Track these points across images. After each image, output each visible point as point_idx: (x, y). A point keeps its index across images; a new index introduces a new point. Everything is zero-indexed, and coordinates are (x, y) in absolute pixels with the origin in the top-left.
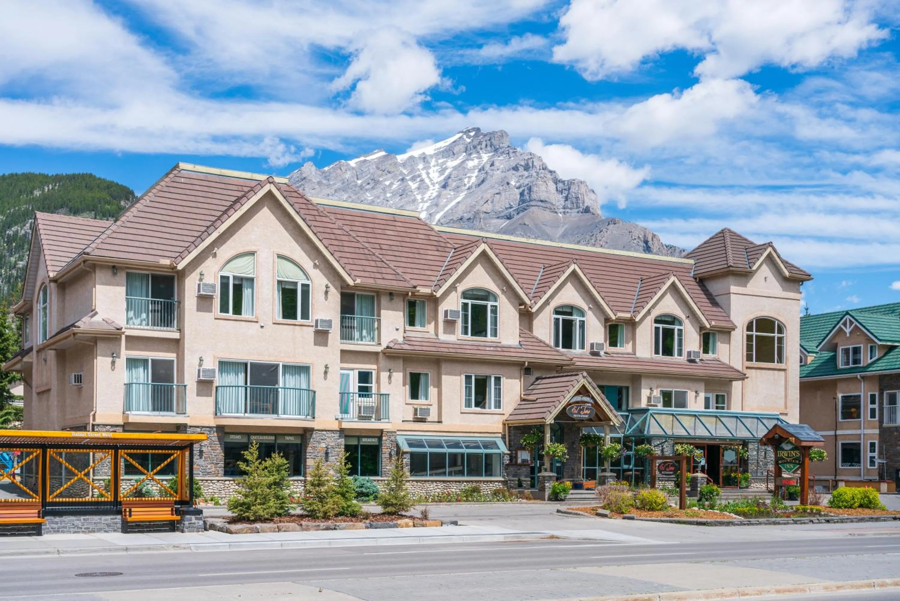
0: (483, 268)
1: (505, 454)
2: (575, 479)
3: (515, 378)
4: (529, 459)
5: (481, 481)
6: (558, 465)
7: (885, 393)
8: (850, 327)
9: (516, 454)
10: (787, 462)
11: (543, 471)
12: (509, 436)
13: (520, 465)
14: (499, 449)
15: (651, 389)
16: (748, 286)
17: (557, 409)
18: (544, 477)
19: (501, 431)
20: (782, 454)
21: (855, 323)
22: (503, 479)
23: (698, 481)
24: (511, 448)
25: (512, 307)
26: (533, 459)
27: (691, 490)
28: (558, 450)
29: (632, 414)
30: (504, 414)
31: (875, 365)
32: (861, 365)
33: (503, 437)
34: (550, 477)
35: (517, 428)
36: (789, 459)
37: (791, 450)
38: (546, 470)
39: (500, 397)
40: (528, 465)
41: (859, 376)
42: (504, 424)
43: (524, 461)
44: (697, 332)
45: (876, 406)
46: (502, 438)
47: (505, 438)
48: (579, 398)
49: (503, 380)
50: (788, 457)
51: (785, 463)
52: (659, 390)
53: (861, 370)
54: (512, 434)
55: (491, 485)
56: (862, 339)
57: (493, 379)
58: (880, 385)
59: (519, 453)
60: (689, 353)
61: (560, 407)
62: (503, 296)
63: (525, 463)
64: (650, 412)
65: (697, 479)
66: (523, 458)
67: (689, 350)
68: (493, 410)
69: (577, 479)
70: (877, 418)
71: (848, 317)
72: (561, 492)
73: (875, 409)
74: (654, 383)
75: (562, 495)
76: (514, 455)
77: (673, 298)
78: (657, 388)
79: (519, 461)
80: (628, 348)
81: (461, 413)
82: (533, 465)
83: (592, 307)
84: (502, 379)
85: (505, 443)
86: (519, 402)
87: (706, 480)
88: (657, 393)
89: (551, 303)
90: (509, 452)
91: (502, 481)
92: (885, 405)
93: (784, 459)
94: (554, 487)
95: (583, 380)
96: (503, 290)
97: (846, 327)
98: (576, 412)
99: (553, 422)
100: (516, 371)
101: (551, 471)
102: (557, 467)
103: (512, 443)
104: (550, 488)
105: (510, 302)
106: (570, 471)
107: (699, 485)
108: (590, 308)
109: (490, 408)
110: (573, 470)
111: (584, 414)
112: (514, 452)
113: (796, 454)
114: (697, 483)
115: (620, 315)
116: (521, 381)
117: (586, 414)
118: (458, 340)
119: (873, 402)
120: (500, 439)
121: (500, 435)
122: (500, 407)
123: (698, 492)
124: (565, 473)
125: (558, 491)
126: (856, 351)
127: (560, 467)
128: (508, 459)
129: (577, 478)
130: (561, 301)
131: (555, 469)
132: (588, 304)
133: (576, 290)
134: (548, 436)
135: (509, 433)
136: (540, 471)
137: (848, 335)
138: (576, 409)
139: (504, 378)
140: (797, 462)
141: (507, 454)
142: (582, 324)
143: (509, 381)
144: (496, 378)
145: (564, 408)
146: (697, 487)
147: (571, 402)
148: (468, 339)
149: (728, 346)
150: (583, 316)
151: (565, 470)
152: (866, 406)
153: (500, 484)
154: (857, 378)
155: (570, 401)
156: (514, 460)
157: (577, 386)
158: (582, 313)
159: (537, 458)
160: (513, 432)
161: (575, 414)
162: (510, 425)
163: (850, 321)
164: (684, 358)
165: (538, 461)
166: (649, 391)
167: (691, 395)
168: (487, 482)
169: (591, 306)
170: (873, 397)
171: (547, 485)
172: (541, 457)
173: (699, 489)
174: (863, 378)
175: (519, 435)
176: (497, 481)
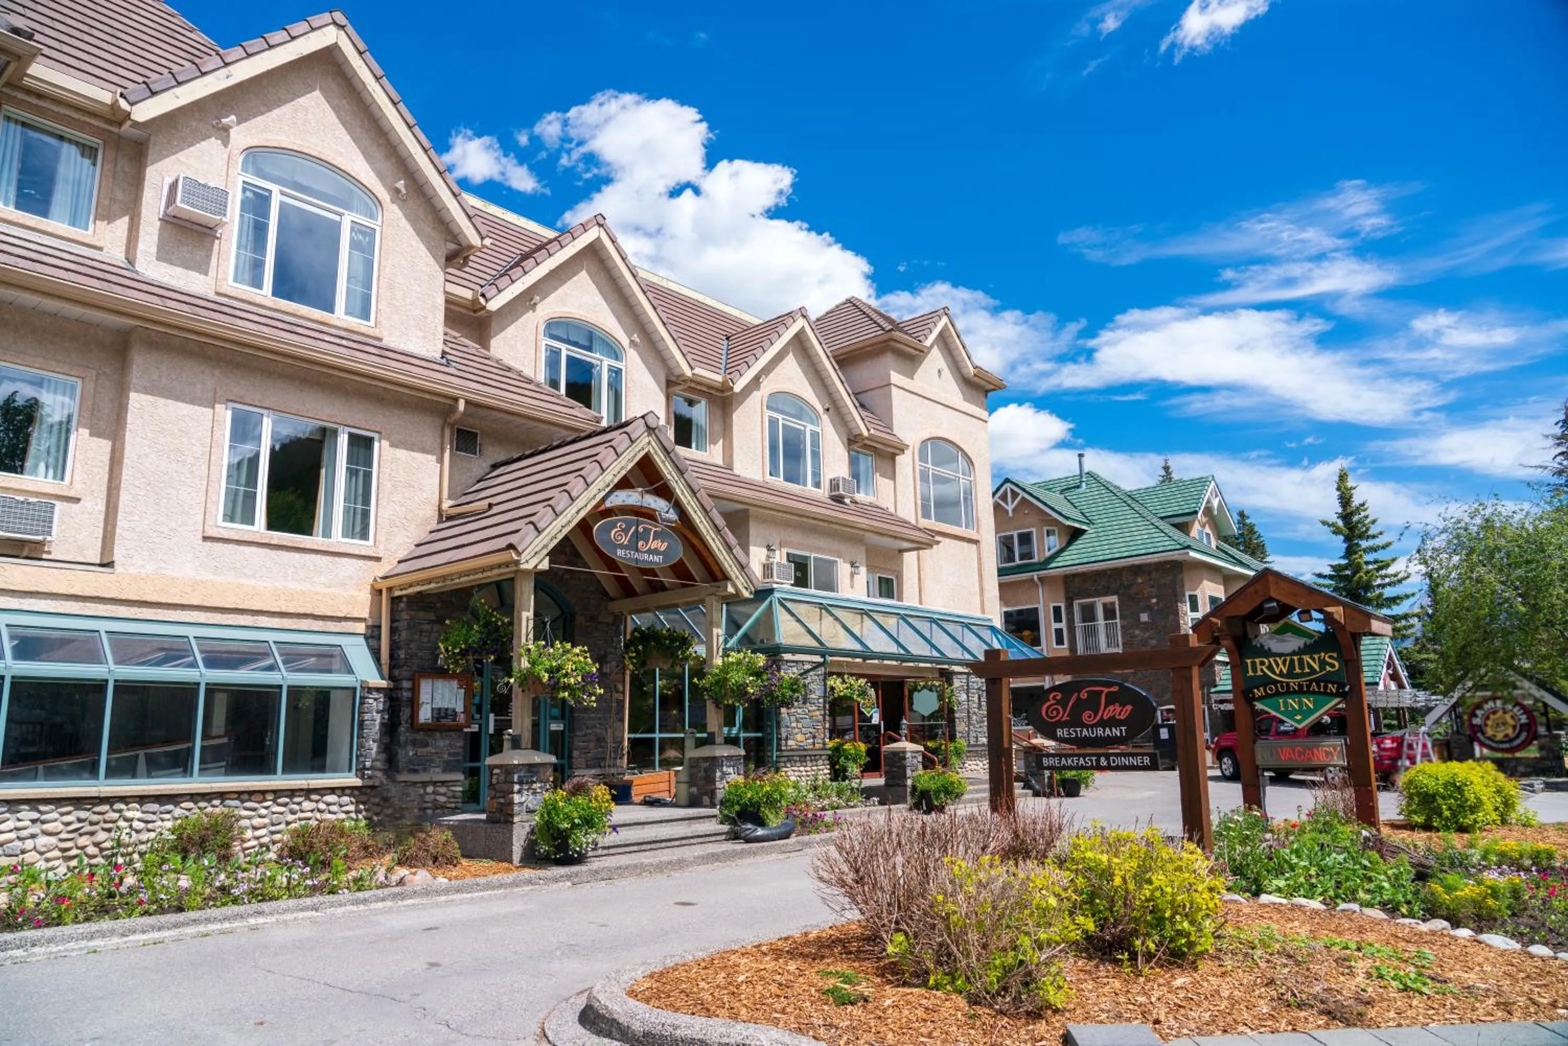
0: (333, 108)
1: (370, 690)
2: (607, 771)
3: (424, 450)
4: (460, 708)
5: (264, 792)
6: (554, 727)
7: (1076, 603)
8: (1013, 501)
9: (415, 690)
10: (1289, 692)
11: (507, 745)
12: (393, 631)
13: (428, 729)
14: (350, 671)
15: (769, 548)
16: (915, 376)
17: (562, 520)
18: (508, 770)
19: (365, 614)
20: (1259, 667)
21: (1022, 494)
22: (358, 782)
23: (908, 762)
24: (396, 672)
25: (423, 248)
26: (475, 708)
27: (887, 784)
28: (569, 667)
29: (727, 604)
30: (378, 559)
31: (1059, 559)
32: (1036, 560)
33: (372, 635)
34: (532, 768)
35: (419, 601)
36: (1293, 683)
37: (1301, 652)
38: (516, 743)
39: (366, 500)
40: (458, 729)
41: (1035, 578)
42: (377, 593)
43: (440, 714)
44: (843, 442)
45: (1063, 625)
46: (367, 638)
47: (379, 638)
48: (631, 497)
49: (381, 449)
50: (1290, 674)
51: (1278, 694)
52: (785, 551)
53: (1037, 567)
54: (402, 625)
55: (307, 805)
56: (1034, 519)
57: (343, 442)
58: (1067, 591)
59: (426, 688)
60: (834, 484)
61: (571, 516)
62: (395, 208)
63: (443, 721)
64: (777, 595)
65: (904, 759)
66: (439, 704)
67: (832, 477)
68: (338, 539)
69: (613, 770)
70: (1066, 646)
71: (1008, 485)
72: (574, 826)
73: (1061, 630)
74: (775, 536)
75: (583, 839)
76: (406, 694)
77: (800, 366)
78: (781, 546)
79: (425, 715)
80: (714, 454)
81: (205, 539)
82: (475, 728)
83: (638, 340)
84: (376, 445)
85: (376, 654)
86: (434, 525)
87: (920, 759)
88: (780, 557)
89: (539, 307)
90: (384, 684)
91: (353, 788)
92: (1078, 624)
93: (1275, 682)
94: (551, 809)
95: (645, 439)
96: (398, 191)
97: (1006, 503)
98: (625, 541)
99: (545, 565)
100: (428, 428)
101: (535, 746)
102: (554, 734)
103: (402, 654)
104: (531, 812)
105: (418, 232)
106: (592, 744)
107: (909, 773)
108: (632, 343)
109: (327, 534)
110: (600, 740)
111: (650, 552)
112: (406, 684)
113: (1323, 663)
114: (904, 768)
115: (702, 372)
116: (441, 460)
117: (655, 552)
118: (218, 294)
119: (1058, 619)
120: (362, 640)
121: (361, 628)
122: (364, 535)
123: (909, 790)
124: (575, 753)
125: (566, 825)
126: (1025, 539)
127: (562, 732)
128: (381, 707)
129: (614, 766)
130: (566, 309)
131: (544, 740)
132: (629, 334)
133: (601, 293)
134: (527, 616)
135: (393, 620)
136: (496, 748)
137: (1011, 514)
138: (626, 531)
139: (385, 443)
140: (1332, 688)
141: (378, 690)
142: (616, 374)
143: (402, 454)
144: (354, 440)
145: (584, 527)
146: (905, 777)
147: (608, 504)
148: (258, 300)
149: (892, 482)
150: (617, 358)
151: (578, 743)
152: (1048, 627)
153: (346, 799)
154: (1032, 580)
155: (603, 500)
156: (405, 714)
157: (628, 455)
158: (614, 352)
159: (487, 706)
160: (405, 616)
161: (622, 546)
162: (397, 593)
163: (1012, 490)
164: (823, 493)
165: (492, 716)
166: (764, 551)
167: (843, 569)
168: (292, 793)
169: (635, 337)
170: (1057, 610)
171: (517, 798)
172: (502, 704)
173: (909, 782)
174: (1040, 579)
175: (427, 627)
176: (332, 790)
